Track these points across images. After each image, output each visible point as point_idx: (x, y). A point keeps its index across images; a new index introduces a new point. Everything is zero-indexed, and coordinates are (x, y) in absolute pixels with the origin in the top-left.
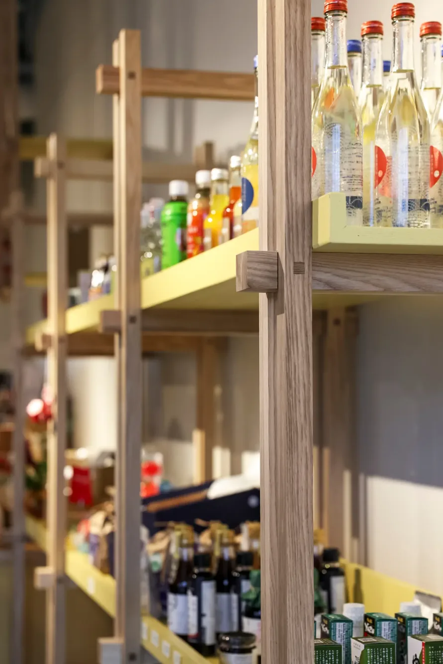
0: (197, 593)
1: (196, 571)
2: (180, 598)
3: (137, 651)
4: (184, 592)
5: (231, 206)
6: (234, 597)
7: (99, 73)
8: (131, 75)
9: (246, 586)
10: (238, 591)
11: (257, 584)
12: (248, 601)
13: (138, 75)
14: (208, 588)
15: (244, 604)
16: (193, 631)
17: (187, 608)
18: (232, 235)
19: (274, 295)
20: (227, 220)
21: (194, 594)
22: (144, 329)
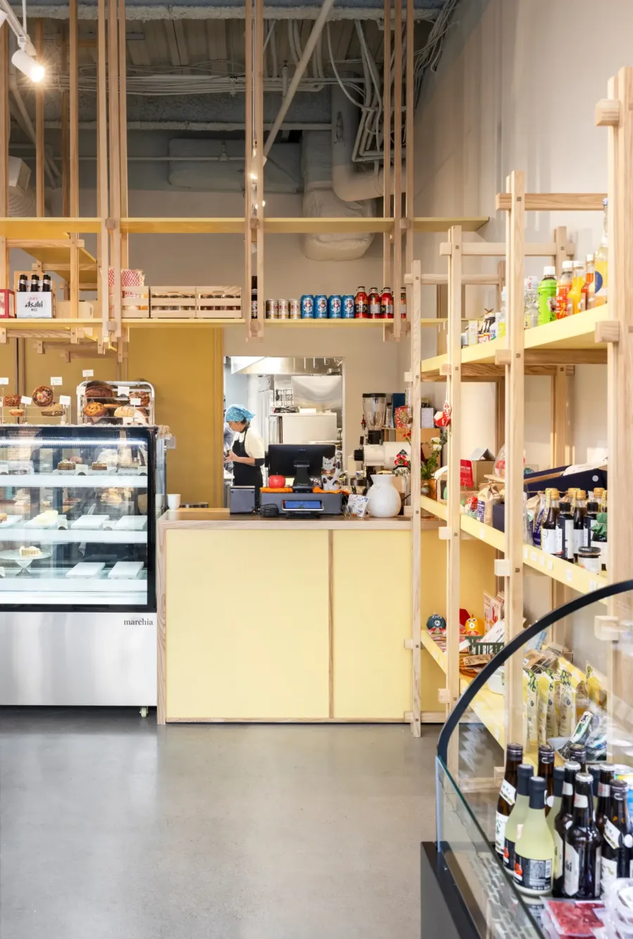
0: (562, 526)
1: (561, 513)
2: (550, 531)
3: (521, 567)
4: (554, 528)
5: (587, 285)
6: (586, 530)
7: (497, 197)
8: (519, 199)
9: (593, 523)
10: (588, 526)
11: (604, 521)
12: (595, 531)
13: (523, 199)
14: (569, 524)
15: (592, 533)
16: (560, 550)
17: (556, 537)
18: (587, 306)
19: (616, 344)
20: (584, 294)
21: (560, 527)
22: (526, 362)
